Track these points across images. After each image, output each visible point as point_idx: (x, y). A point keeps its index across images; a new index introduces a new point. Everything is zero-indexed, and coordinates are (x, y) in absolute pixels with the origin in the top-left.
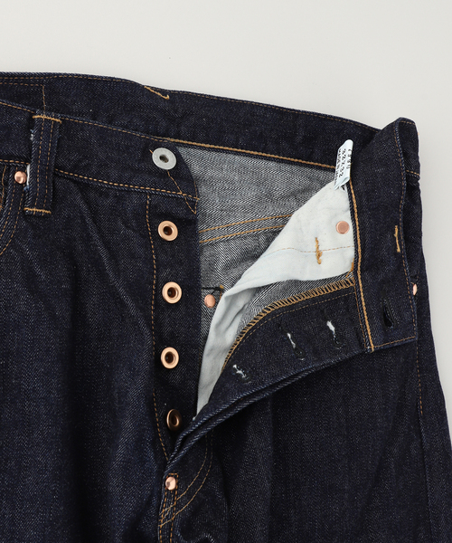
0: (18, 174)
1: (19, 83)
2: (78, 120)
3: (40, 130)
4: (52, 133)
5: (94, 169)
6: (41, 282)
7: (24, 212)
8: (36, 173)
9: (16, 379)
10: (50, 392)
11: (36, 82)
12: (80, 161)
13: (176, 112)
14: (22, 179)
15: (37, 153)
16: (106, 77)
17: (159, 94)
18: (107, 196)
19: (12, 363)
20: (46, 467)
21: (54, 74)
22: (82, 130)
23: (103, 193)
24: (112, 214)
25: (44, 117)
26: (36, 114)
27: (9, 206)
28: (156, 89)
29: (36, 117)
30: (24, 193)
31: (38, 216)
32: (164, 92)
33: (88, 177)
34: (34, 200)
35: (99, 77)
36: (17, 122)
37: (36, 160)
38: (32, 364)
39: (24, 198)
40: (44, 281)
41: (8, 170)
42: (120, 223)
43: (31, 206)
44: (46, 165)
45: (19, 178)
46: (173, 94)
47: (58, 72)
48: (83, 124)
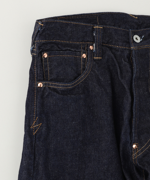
0: (91, 47)
1: (90, 17)
2: (108, 27)
3: (97, 32)
4: (101, 32)
5: (114, 42)
6: (102, 81)
7: (94, 59)
8: (97, 46)
9: (96, 113)
10: (108, 117)
11: (95, 16)
12: (109, 40)
13: (140, 22)
14: (92, 48)
15: (96, 39)
16: (117, 12)
17: (134, 17)
18: (118, 51)
19: (94, 108)
20: (108, 140)
21: (101, 13)
22: (109, 30)
23: (117, 50)
24: (120, 57)
25: (97, 27)
26: (95, 26)
27: (89, 58)
28: (133, 15)
29: (95, 27)
30: (93, 52)
31: (98, 60)
32: (135, 16)
33: (112, 45)
34: (97, 55)
35: (115, 13)
36: (89, 30)
37: (96, 42)
38: (101, 109)
39: (93, 54)
40: (103, 81)
41: (87, 46)
42: (123, 60)
43: (96, 57)
44: (99, 43)
45: (91, 48)
46: (138, 16)
47: (102, 12)
48: (110, 28)
